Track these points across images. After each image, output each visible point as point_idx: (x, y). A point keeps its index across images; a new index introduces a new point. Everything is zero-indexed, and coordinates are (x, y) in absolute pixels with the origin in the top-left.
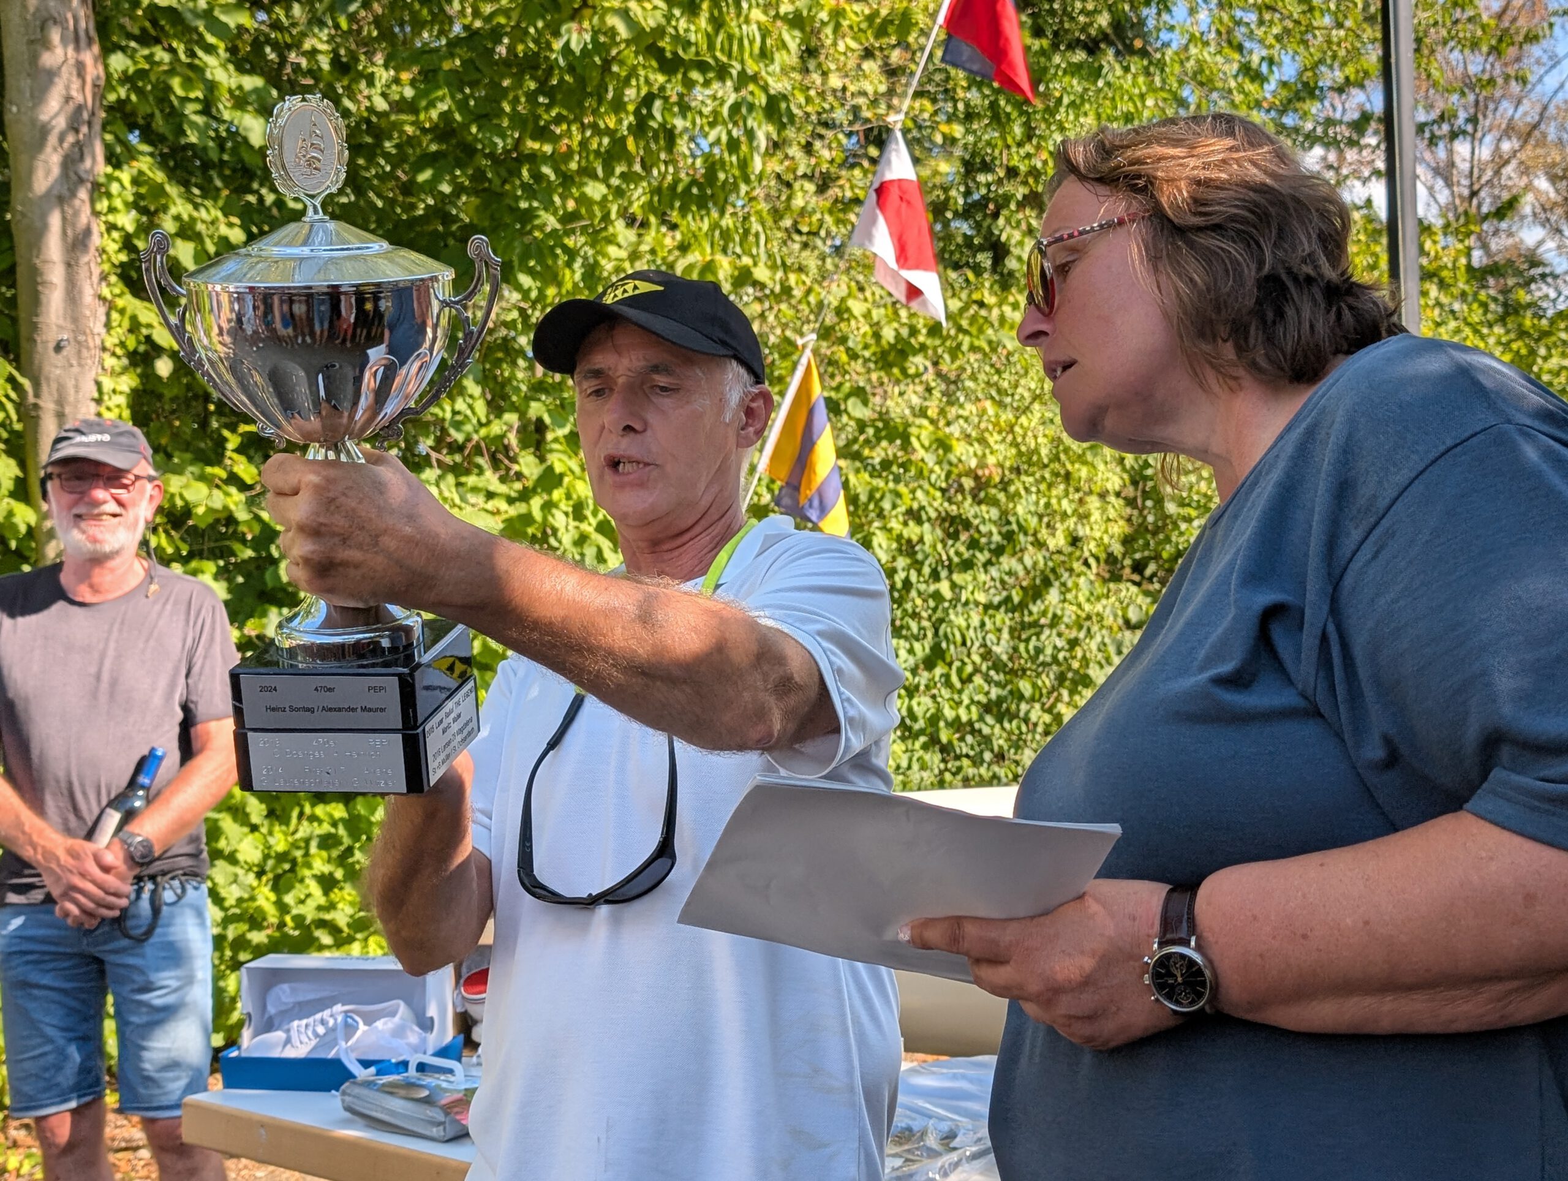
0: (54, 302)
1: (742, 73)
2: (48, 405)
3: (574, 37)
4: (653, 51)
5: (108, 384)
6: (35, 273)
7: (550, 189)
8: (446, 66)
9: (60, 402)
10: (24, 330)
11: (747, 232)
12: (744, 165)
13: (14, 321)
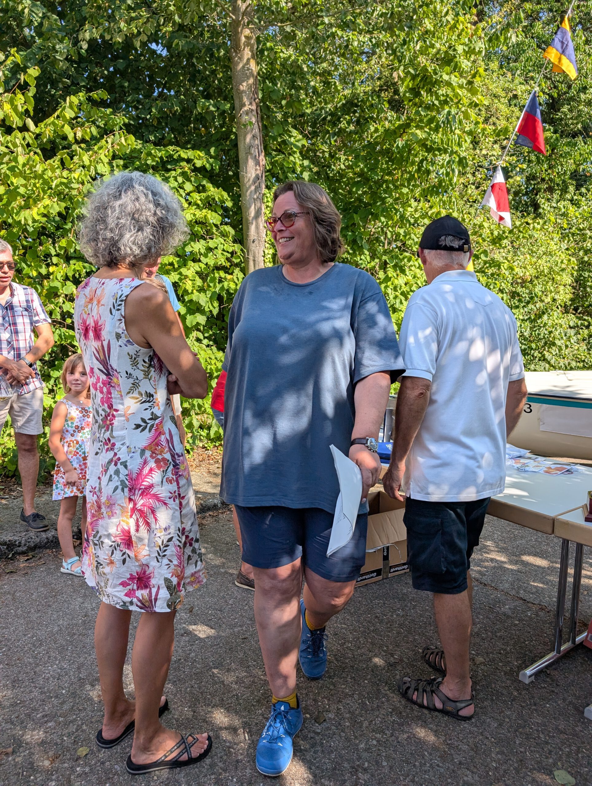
0: (253, 228)
1: (452, 151)
2: (251, 258)
3: (400, 142)
4: (424, 145)
5: (266, 252)
6: (247, 220)
7: (391, 191)
8: (362, 154)
9: (254, 257)
10: (245, 237)
11: (450, 202)
12: (451, 180)
13: (242, 234)
